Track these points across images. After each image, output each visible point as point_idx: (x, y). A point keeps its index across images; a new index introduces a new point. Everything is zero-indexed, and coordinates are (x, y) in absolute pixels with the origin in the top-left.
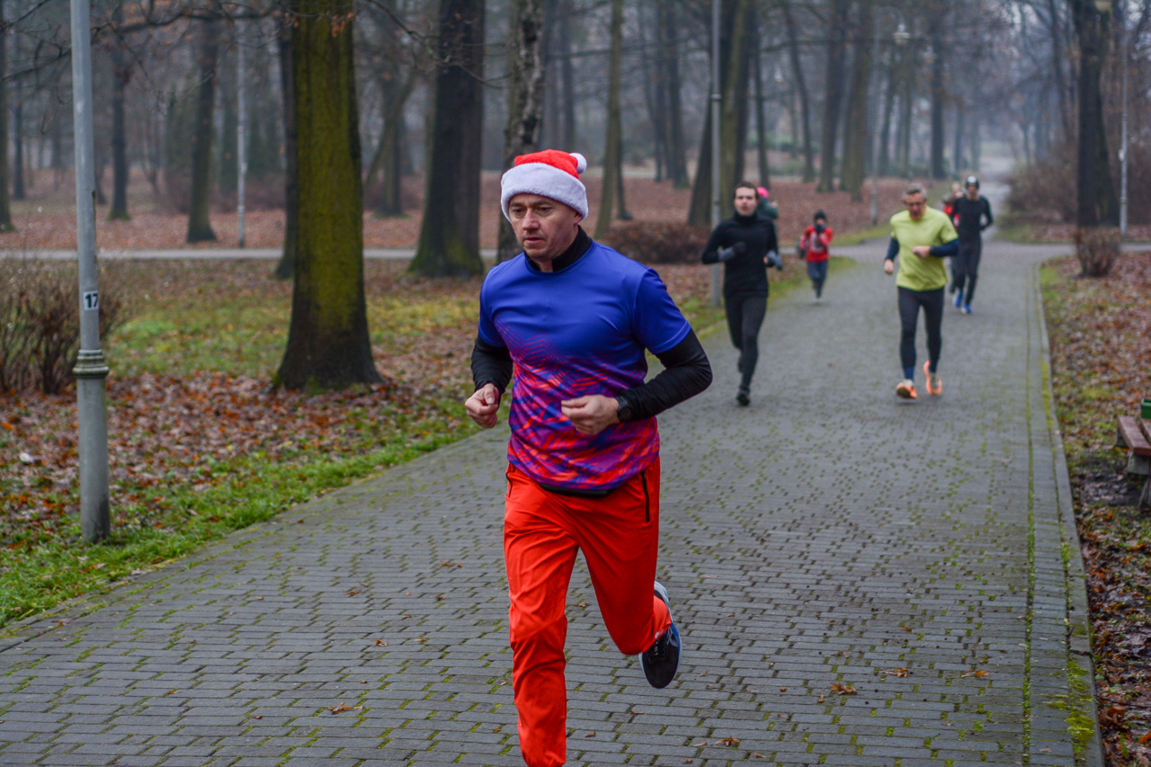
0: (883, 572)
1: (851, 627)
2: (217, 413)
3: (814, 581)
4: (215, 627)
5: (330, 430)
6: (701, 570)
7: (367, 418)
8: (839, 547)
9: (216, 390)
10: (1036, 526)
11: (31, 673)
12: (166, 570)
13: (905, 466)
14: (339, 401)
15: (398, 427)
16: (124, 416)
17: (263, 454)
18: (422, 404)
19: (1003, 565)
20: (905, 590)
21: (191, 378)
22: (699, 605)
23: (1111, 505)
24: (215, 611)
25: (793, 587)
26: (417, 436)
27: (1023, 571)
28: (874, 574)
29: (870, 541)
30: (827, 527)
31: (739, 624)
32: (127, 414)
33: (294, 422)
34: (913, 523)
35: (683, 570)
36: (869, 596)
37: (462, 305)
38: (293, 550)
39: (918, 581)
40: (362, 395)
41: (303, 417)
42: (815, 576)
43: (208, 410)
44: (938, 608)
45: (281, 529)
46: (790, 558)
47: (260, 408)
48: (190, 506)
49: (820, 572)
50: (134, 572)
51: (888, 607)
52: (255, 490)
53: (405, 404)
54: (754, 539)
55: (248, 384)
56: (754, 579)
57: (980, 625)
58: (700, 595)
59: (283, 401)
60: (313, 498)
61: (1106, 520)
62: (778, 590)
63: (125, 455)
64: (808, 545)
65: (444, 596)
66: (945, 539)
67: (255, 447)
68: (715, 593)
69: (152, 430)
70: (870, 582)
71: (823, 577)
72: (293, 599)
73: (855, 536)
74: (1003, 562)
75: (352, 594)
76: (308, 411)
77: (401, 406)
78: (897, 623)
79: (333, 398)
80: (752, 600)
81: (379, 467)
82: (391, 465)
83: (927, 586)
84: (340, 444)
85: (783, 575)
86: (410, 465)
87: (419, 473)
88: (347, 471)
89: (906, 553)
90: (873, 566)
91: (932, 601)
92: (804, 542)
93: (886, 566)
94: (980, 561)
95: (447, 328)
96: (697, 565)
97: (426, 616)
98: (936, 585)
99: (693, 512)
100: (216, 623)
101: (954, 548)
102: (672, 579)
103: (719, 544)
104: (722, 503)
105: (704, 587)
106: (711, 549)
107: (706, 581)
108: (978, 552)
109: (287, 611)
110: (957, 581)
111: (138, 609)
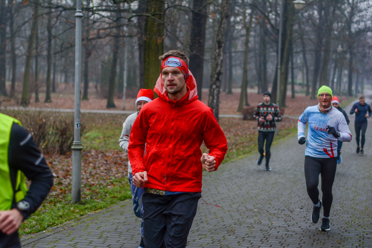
1: (321, 242)
2: (115, 163)
3: (309, 226)
4: (114, 232)
6: (271, 221)
9: (115, 155)
11: (55, 244)
12: (99, 213)
13: (339, 189)
16: (85, 163)
20: (339, 230)
21: (107, 152)
22: (271, 232)
24: (114, 227)
25: (302, 227)
31: (284, 239)
32: (86, 162)
34: (341, 208)
35: (266, 220)
39: (343, 227)
42: (309, 224)
43: (112, 162)
44: (349, 237)
46: (301, 218)
48: (106, 193)
50: (88, 213)
51: (333, 235)
54: (289, 211)
55: (125, 154)
56: (289, 224)
57: (363, 243)
58: (271, 229)
62: (297, 228)
63: (85, 175)
64: (307, 214)
66: (352, 214)
68: (276, 228)
69: (94, 168)
74: (371, 222)
78: (336, 241)
80: (288, 231)
83: (346, 229)
85: (298, 223)
89: (339, 218)
91: (348, 234)
92: (305, 213)
93: (332, 222)
94: (363, 222)
96: (270, 219)
98: (349, 229)
99: (269, 202)
100: (115, 231)
101: (355, 217)
102: (262, 223)
103: (278, 212)
104: (278, 199)
105: (273, 226)
106: (275, 214)
107: (273, 224)
108: (363, 219)
109: (137, 228)
110: (356, 228)
111: (89, 225)
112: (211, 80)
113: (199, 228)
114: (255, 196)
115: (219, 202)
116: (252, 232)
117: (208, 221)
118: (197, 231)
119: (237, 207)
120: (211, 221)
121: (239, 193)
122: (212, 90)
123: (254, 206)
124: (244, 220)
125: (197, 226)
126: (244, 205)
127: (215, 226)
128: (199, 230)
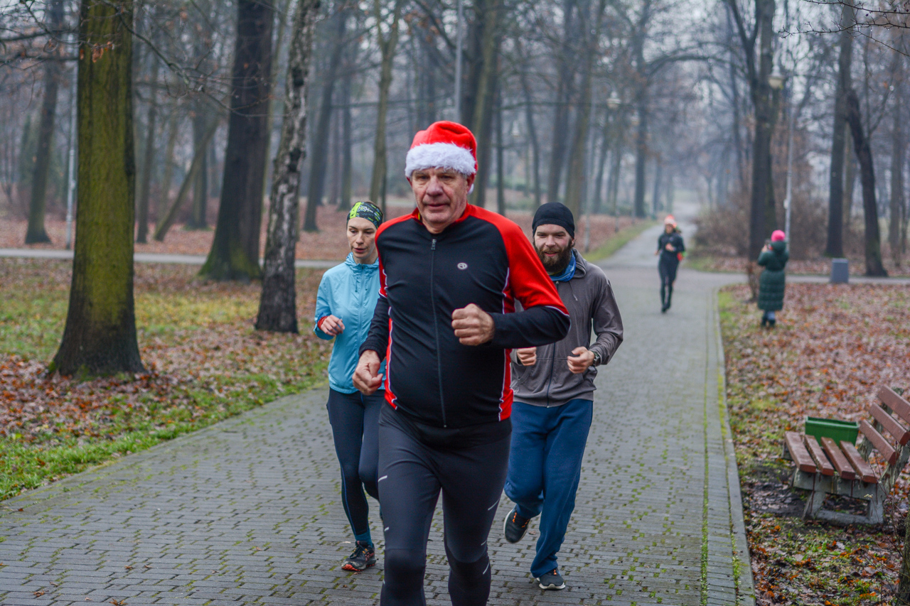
5: (87, 416)
7: (125, 404)
8: (524, 555)
10: (709, 537)
13: (594, 470)
14: (105, 388)
15: (148, 414)
17: (19, 436)
18: (177, 393)
19: (678, 581)
23: (777, 515)
26: (161, 425)
27: (696, 588)
33: (60, 405)
34: (596, 531)
37: (239, 304)
39: (596, 597)
40: (125, 383)
41: (71, 400)
47: (35, 390)
49: (502, 584)
53: (162, 393)
55: (33, 369)
56: (437, 591)
59: (56, 385)
60: (44, 483)
61: (773, 532)
66: (624, 550)
67: (16, 428)
71: (504, 589)
74: (678, 577)
75: (38, 595)
76: (76, 396)
77: (158, 394)
79: (99, 385)
81: (117, 454)
82: (128, 452)
84: (93, 429)
86: (146, 453)
87: (150, 462)
88: (84, 458)
89: (587, 564)
94: (656, 575)
95: (222, 324)
101: (632, 559)
102: (357, 588)
108: (654, 566)
110: (633, 598)
112: (276, 172)
115: (247, 516)
117: (194, 584)
119: (295, 533)
120: (204, 583)
121: (313, 486)
122: (278, 199)
124: (304, 578)
126: (317, 525)
127: (212, 600)
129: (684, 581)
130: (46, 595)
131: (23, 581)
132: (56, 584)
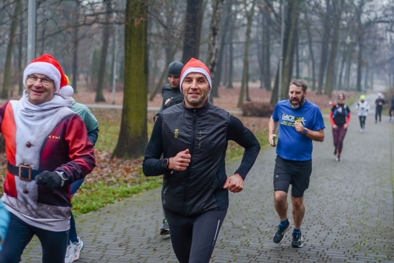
0: (336, 246)
3: (308, 250)
5: (130, 174)
6: (262, 242)
8: (318, 234)
13: (345, 200)
17: (103, 182)
19: (384, 246)
20: (344, 256)
28: (332, 247)
29: (331, 232)
30: (314, 225)
33: (118, 170)
34: (348, 225)
35: (255, 242)
36: (330, 257)
38: (102, 224)
39: (350, 252)
41: (121, 168)
42: (308, 247)
45: (100, 215)
47: (106, 164)
49: (310, 245)
52: (95, 197)
55: (105, 154)
58: (261, 254)
59: (115, 161)
60: (116, 202)
64: (306, 233)
65: (157, 249)
66: (361, 232)
67: (101, 179)
68: (267, 253)
70: (330, 251)
72: (96, 247)
73: (325, 229)
74: (384, 244)
75: (120, 246)
76: (123, 166)
79: (133, 161)
81: (144, 190)
82: (149, 189)
83: (354, 254)
84: (132, 180)
86: (156, 190)
87: (159, 193)
88: (131, 191)
89: (345, 238)
90: (332, 243)
91: (356, 261)
93: (337, 244)
94: (375, 243)
96: (261, 240)
97: (148, 258)
98: (357, 254)
99: (262, 216)
101: (364, 237)
102: (250, 246)
103: (271, 230)
104: (273, 212)
105: (263, 250)
106: (267, 233)
107: (264, 247)
108: (374, 239)
109: (92, 252)
110: (366, 252)
111: (33, 248)
113: (170, 253)
114: (246, 209)
116: (236, 259)
118: (167, 258)
123: (243, 222)
124: (228, 241)
125: (168, 249)
126: (231, 220)
128: (169, 256)
129: (387, 246)
130: (123, 246)
131: (114, 240)
132: (127, 241)
